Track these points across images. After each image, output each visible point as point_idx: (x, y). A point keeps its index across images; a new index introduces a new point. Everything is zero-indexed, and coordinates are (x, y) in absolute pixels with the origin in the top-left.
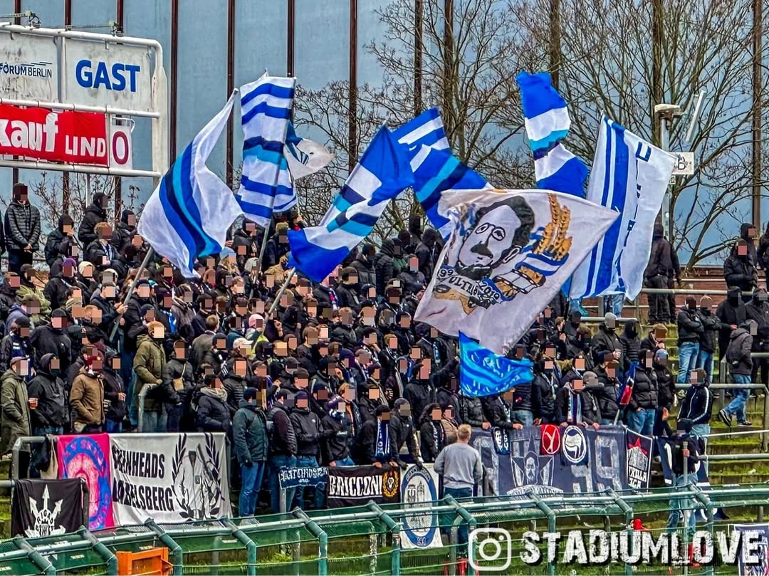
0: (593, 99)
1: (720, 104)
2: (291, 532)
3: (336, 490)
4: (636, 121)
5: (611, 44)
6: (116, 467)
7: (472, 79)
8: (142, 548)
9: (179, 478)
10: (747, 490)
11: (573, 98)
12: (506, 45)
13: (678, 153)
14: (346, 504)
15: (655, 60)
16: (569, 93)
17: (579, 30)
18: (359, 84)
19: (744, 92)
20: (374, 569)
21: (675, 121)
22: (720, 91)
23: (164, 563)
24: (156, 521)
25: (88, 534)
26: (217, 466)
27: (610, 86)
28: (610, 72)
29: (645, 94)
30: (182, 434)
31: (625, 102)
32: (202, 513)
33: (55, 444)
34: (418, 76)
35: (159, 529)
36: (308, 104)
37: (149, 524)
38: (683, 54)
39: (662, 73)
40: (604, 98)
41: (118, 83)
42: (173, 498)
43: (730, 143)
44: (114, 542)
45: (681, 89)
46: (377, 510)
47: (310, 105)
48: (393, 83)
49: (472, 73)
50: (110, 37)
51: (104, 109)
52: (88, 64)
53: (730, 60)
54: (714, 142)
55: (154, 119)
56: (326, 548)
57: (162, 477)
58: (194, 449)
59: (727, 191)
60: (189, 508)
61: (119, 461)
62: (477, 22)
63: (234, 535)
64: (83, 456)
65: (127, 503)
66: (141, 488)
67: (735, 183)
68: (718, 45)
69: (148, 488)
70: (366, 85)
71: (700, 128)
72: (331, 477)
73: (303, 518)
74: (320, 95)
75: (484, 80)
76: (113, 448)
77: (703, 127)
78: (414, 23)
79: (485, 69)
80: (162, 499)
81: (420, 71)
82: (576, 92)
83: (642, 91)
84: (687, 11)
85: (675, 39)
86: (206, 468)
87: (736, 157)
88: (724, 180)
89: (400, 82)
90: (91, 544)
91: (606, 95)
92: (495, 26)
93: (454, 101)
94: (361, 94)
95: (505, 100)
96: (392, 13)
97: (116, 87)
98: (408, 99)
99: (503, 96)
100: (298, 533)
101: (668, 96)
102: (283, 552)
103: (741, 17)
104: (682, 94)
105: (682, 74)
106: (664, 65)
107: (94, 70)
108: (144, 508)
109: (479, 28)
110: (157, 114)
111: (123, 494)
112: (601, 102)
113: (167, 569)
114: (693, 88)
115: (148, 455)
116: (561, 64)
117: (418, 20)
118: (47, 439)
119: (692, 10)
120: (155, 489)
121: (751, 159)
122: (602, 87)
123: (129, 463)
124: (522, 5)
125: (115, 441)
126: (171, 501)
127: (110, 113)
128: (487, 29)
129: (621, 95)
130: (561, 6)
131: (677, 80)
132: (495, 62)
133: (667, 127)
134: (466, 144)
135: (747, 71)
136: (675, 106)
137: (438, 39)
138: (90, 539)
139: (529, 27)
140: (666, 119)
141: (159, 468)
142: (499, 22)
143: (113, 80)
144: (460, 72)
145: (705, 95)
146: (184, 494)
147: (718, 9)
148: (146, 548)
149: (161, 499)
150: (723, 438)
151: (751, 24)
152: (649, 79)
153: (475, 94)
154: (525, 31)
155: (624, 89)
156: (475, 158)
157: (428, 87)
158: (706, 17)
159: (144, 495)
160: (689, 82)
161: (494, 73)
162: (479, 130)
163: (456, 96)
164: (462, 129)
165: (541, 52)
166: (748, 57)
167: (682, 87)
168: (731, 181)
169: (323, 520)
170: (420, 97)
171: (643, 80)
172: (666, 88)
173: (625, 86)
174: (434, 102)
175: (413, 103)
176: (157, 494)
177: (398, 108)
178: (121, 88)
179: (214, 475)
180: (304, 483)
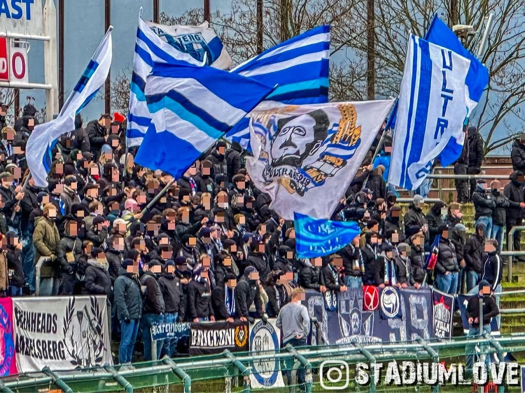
0: (402, 21)
1: (505, 24)
2: (161, 376)
3: (197, 341)
6: (18, 325)
7: (304, 6)
8: (40, 391)
9: (69, 333)
11: (386, 21)
14: (205, 353)
16: (383, 16)
21: (469, 38)
22: (506, 13)
24: (51, 369)
26: (100, 322)
27: (416, 11)
29: (445, 17)
30: (72, 298)
31: (428, 23)
32: (88, 361)
34: (260, 4)
35: (54, 375)
37: (46, 371)
40: (411, 20)
41: (16, 12)
42: (65, 349)
43: (515, 55)
44: (18, 386)
45: (474, 13)
46: (231, 358)
48: (239, 10)
51: (5, 34)
55: (46, 42)
56: (190, 389)
57: (55, 332)
58: (82, 309)
59: (512, 95)
60: (78, 358)
61: (20, 320)
63: (115, 379)
65: (27, 353)
66: (38, 341)
67: (518, 88)
69: (44, 342)
70: (218, 12)
71: (489, 43)
72: (193, 331)
73: (171, 364)
75: (313, 6)
76: (16, 309)
77: (492, 43)
80: (55, 350)
82: (389, 15)
83: (442, 14)
86: (91, 324)
87: (519, 67)
88: (510, 85)
89: (245, 9)
91: (413, 18)
93: (289, 24)
94: (213, 19)
95: (331, 22)
97: (14, 16)
98: (251, 22)
99: (329, 19)
100: (167, 377)
101: (463, 18)
102: (155, 392)
104: (475, 16)
108: (41, 358)
110: (47, 37)
111: (23, 346)
112: (409, 24)
114: (484, 11)
115: (44, 315)
120: (49, 343)
122: (410, 11)
123: (28, 321)
125: (17, 303)
126: (63, 351)
127: (10, 38)
129: (425, 17)
131: (470, 5)
136: (469, 27)
140: (462, 37)
141: (53, 325)
143: (12, 11)
145: (493, 18)
146: (73, 346)
148: (43, 390)
150: (511, 296)
152: (448, 4)
153: (306, 18)
155: (428, 12)
157: (268, 13)
159: (41, 348)
160: (480, 6)
163: (291, 19)
167: (475, 10)
168: (515, 87)
169: (187, 366)
170: (261, 20)
171: (443, 5)
172: (462, 11)
173: (428, 11)
174: (273, 25)
175: (256, 26)
176: (51, 346)
177: (244, 30)
178: (18, 16)
179: (98, 330)
180: (170, 336)
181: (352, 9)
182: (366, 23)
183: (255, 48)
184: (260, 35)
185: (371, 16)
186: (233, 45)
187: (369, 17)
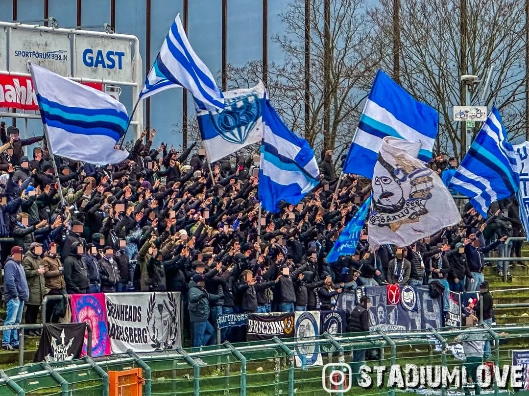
0: (421, 71)
1: (504, 74)
2: (224, 357)
3: (253, 329)
4: (449, 85)
5: (433, 36)
6: (110, 315)
7: (342, 59)
8: (125, 368)
9: (152, 322)
10: (521, 327)
11: (408, 71)
12: (365, 36)
13: (476, 107)
14: (259, 338)
15: (462, 46)
16: (406, 67)
17: (412, 27)
18: (269, 62)
19: (520, 66)
20: (278, 380)
21: (475, 86)
22: (504, 66)
23: (139, 378)
24: (134, 351)
25: (89, 359)
26: (175, 313)
27: (433, 63)
28: (432, 54)
29: (456, 68)
30: (153, 293)
31: (443, 74)
32: (166, 344)
33: (69, 300)
34: (307, 57)
35: (136, 356)
36: (235, 75)
37: (130, 352)
38: (480, 42)
39: (467, 55)
40: (428, 71)
41: (110, 63)
42: (148, 335)
43: (512, 99)
44: (108, 364)
45: (479, 65)
46: (279, 343)
47: (237, 76)
48: (291, 62)
49: (342, 56)
50: (105, 34)
51: (101, 81)
52: (90, 51)
53: (511, 46)
54: (500, 99)
55: (134, 88)
56: (245, 367)
57: (139, 321)
58: (161, 302)
59: (510, 131)
60: (157, 342)
61: (112, 311)
62: (346, 21)
63: (185, 359)
64: (88, 308)
65: (118, 338)
66: (126, 328)
67: (514, 126)
68: (503, 35)
69: (131, 329)
70: (273, 64)
71: (491, 90)
72: (249, 320)
73: (231, 348)
74: (243, 70)
75: (350, 59)
76: (108, 302)
77: (493, 89)
78: (304, 22)
79: (351, 53)
81: (308, 54)
82: (410, 67)
83: (454, 66)
84: (483, 13)
85: (475, 33)
86: (171, 314)
87: (515, 109)
88: (507, 123)
89: (295, 61)
90: (91, 366)
91: (430, 69)
92: (357, 25)
93: (331, 74)
94: (270, 69)
95: (364, 72)
96: (290, 16)
97: (109, 66)
98: (300, 72)
99: (362, 70)
100: (228, 357)
101: (470, 69)
102: (219, 370)
103: (518, 17)
104: (480, 67)
105: (480, 55)
106: (468, 49)
107: (94, 55)
108: (128, 341)
109: (347, 26)
110: (135, 84)
111: (114, 333)
112: (427, 74)
113: (141, 382)
114: (487, 64)
115: (131, 307)
116: (401, 49)
117: (307, 21)
118: (64, 297)
119: (486, 13)
120: (135, 329)
121: (525, 110)
122: (427, 63)
123: (118, 312)
124: (375, 11)
125: (109, 297)
126: (146, 337)
127: (105, 84)
128: (352, 26)
129: (440, 69)
130: (400, 11)
131: (476, 59)
132: (357, 47)
133: (469, 90)
134: (338, 101)
135: (522, 52)
136: (475, 76)
137: (320, 33)
138: (91, 362)
139: (379, 25)
140: (469, 85)
141: (138, 315)
142: (360, 21)
143: (107, 62)
144: (335, 55)
145: (494, 70)
146: (154, 332)
147: (503, 12)
148: (127, 368)
149: (139, 335)
150: (506, 293)
151: (524, 22)
152: (458, 58)
153: (344, 69)
154: (377, 27)
155: (442, 65)
156: (344, 110)
157: (314, 65)
158: (495, 18)
159: (128, 333)
160: (484, 60)
161: (357, 55)
162: (347, 92)
163: (332, 70)
164: (336, 92)
165: (387, 41)
166: (523, 43)
167: (480, 63)
168: (512, 124)
169: (244, 349)
170: (309, 71)
171: (454, 59)
172: (469, 64)
173: (442, 63)
174: (318, 75)
175: (304, 75)
176: (136, 332)
177: (294, 78)
178: (112, 67)
179: (174, 319)
180: (232, 324)
181: (381, 62)
182: (393, 73)
183: (303, 92)
184: (307, 82)
185: (397, 68)
186: (285, 90)
187: (395, 69)
